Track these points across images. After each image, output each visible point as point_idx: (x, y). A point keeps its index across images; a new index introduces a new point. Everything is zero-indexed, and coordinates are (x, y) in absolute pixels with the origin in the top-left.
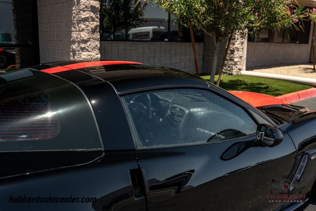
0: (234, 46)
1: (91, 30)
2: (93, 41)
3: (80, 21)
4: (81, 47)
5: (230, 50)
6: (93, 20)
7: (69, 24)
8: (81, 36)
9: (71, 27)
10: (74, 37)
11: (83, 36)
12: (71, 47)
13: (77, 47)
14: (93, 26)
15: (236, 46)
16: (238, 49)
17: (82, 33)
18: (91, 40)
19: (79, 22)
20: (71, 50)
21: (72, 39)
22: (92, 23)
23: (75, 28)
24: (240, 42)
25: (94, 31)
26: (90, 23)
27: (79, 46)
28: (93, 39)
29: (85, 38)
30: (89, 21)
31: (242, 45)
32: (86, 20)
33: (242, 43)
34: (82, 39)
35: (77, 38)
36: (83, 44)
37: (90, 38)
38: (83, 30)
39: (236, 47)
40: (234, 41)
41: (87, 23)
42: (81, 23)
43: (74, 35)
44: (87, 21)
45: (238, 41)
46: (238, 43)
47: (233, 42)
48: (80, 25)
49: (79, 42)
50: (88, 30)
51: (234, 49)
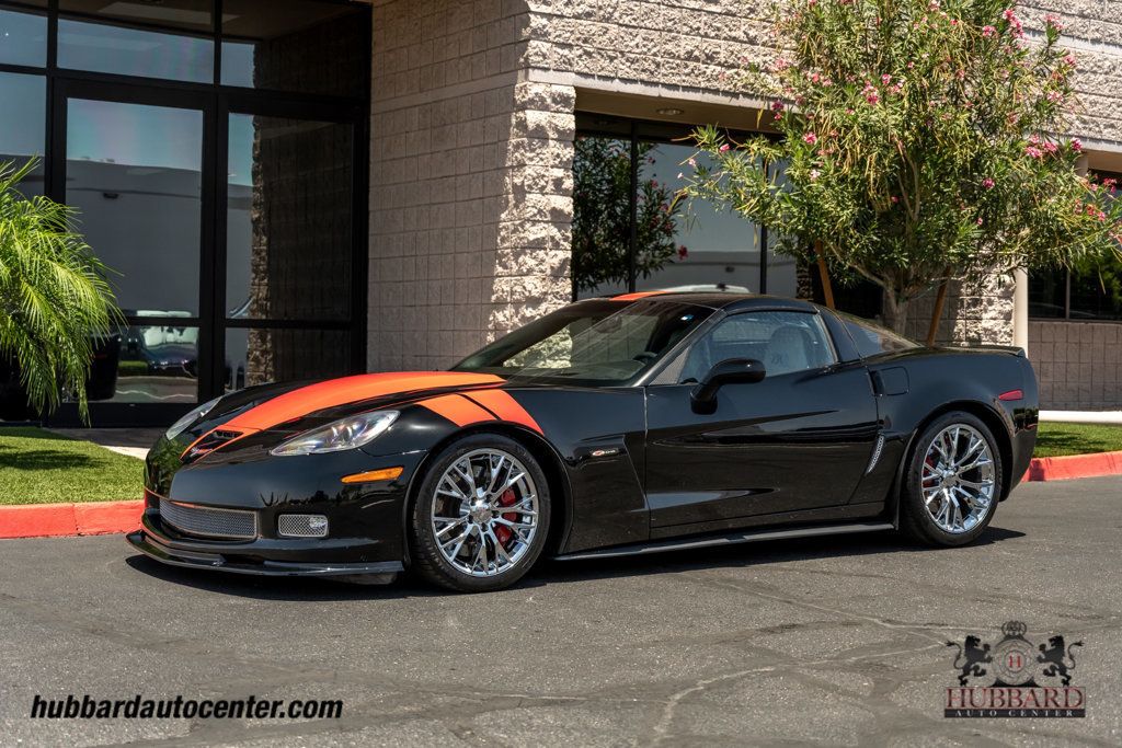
0: (979, 325)
1: (549, 272)
2: (555, 300)
3: (523, 248)
4: (523, 316)
5: (968, 339)
6: (557, 246)
7: (487, 256)
8: (524, 288)
9: (493, 266)
10: (503, 292)
11: (529, 287)
12: (491, 318)
13: (512, 316)
14: (556, 262)
15: (986, 324)
16: (995, 333)
17: (526, 279)
18: (549, 297)
19: (519, 251)
20: (490, 326)
21: (494, 298)
22: (553, 252)
23: (505, 267)
24: (1000, 312)
25: (556, 275)
26: (547, 254)
27: (517, 313)
28: (556, 295)
29: (535, 293)
30: (545, 249)
31: (1006, 324)
32: (538, 245)
33: (1008, 317)
34: (527, 294)
35: (512, 293)
36: (530, 309)
37: (546, 293)
38: (530, 272)
39: (985, 330)
40: (978, 309)
41: (541, 254)
42: (526, 254)
43: (502, 286)
44: (541, 249)
45: (990, 308)
46: (993, 314)
47: (973, 312)
48: (521, 259)
49: (517, 304)
50: (542, 271)
51: (979, 334)
